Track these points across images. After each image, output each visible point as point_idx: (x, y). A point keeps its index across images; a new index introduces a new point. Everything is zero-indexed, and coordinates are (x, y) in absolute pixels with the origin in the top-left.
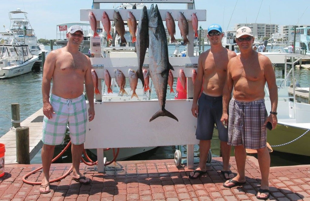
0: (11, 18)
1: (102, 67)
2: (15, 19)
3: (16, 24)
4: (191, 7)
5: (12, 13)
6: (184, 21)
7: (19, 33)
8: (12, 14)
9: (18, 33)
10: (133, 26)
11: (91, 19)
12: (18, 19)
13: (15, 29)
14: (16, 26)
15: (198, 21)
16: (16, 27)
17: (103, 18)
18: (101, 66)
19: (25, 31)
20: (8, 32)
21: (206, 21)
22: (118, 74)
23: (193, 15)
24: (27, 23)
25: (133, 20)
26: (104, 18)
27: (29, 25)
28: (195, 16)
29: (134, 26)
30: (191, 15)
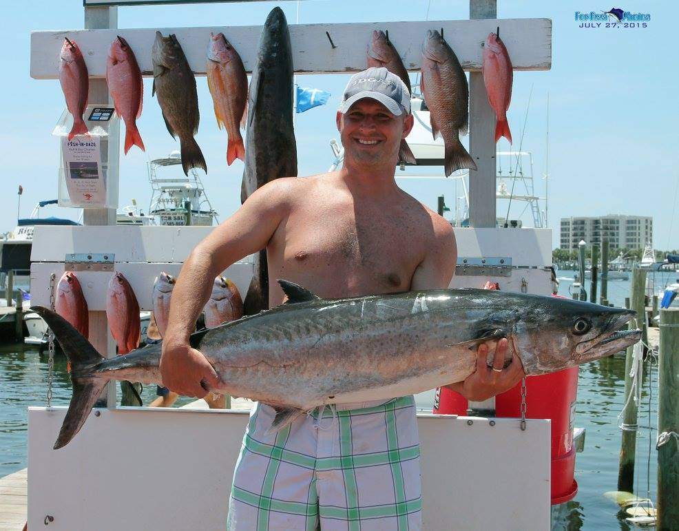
0: (154, 178)
1: (107, 264)
2: (165, 181)
3: (166, 196)
4: (487, 9)
5: (157, 165)
6: (445, 69)
7: (175, 222)
8: (156, 167)
9: (173, 221)
10: (229, 92)
11: (66, 66)
12: (172, 181)
13: (164, 210)
14: (168, 201)
15: (510, 69)
16: (166, 203)
17: (110, 64)
18: (103, 260)
19: (186, 214)
20: (131, 214)
21: (548, 66)
22: (160, 294)
23: (487, 43)
24: (197, 193)
25: (228, 69)
26: (115, 62)
27: (202, 198)
28: (496, 48)
29: (233, 92)
30: (483, 45)
